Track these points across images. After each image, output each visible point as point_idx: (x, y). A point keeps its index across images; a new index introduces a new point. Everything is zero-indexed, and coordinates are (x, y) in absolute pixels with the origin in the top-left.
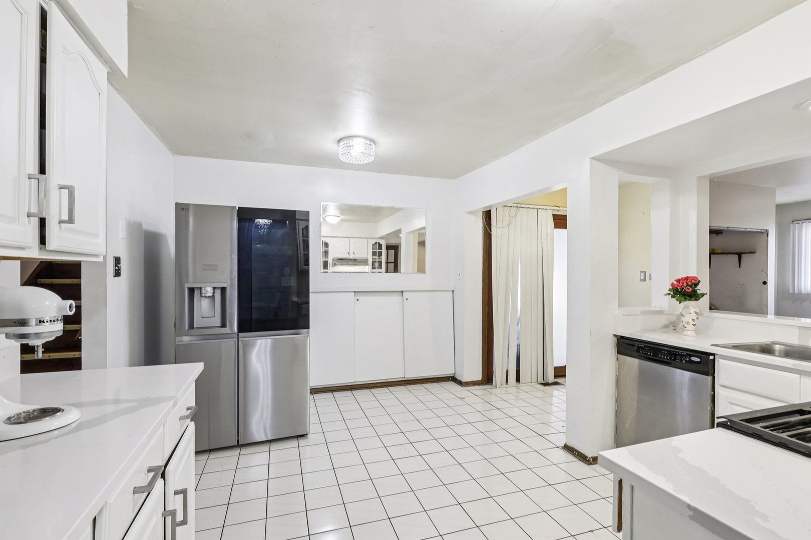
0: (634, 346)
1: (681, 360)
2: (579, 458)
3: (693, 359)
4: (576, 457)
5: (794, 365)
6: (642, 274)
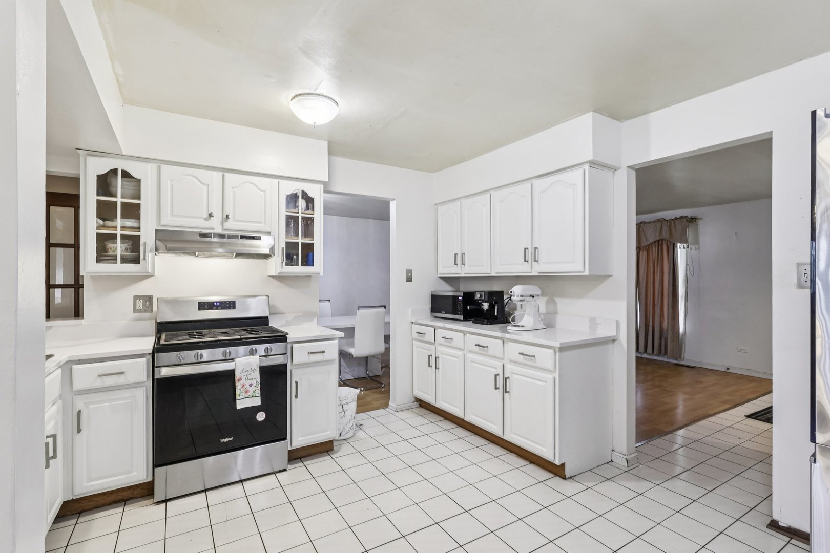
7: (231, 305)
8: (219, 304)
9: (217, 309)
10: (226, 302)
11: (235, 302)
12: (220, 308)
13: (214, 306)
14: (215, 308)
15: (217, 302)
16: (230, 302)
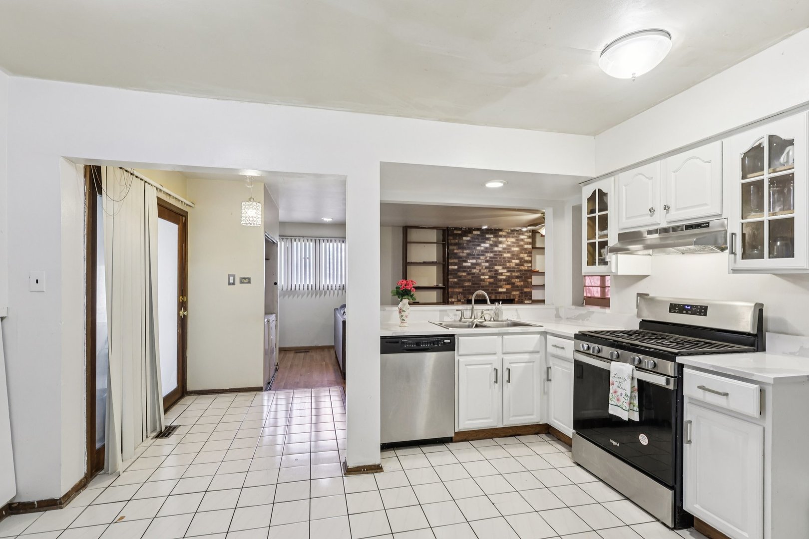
0: (398, 342)
1: (438, 344)
2: (371, 471)
3: (446, 341)
4: (367, 473)
5: (498, 331)
6: (232, 278)
7: (702, 310)
8: (689, 308)
9: (687, 313)
10: (697, 306)
11: (707, 307)
12: (689, 312)
13: (685, 309)
14: (684, 312)
15: (688, 306)
16: (701, 306)
